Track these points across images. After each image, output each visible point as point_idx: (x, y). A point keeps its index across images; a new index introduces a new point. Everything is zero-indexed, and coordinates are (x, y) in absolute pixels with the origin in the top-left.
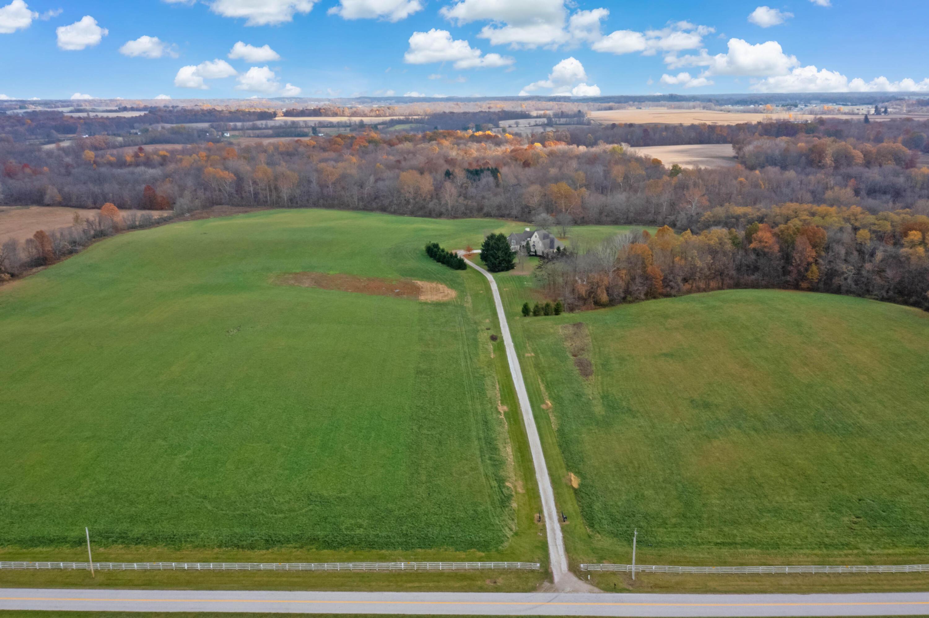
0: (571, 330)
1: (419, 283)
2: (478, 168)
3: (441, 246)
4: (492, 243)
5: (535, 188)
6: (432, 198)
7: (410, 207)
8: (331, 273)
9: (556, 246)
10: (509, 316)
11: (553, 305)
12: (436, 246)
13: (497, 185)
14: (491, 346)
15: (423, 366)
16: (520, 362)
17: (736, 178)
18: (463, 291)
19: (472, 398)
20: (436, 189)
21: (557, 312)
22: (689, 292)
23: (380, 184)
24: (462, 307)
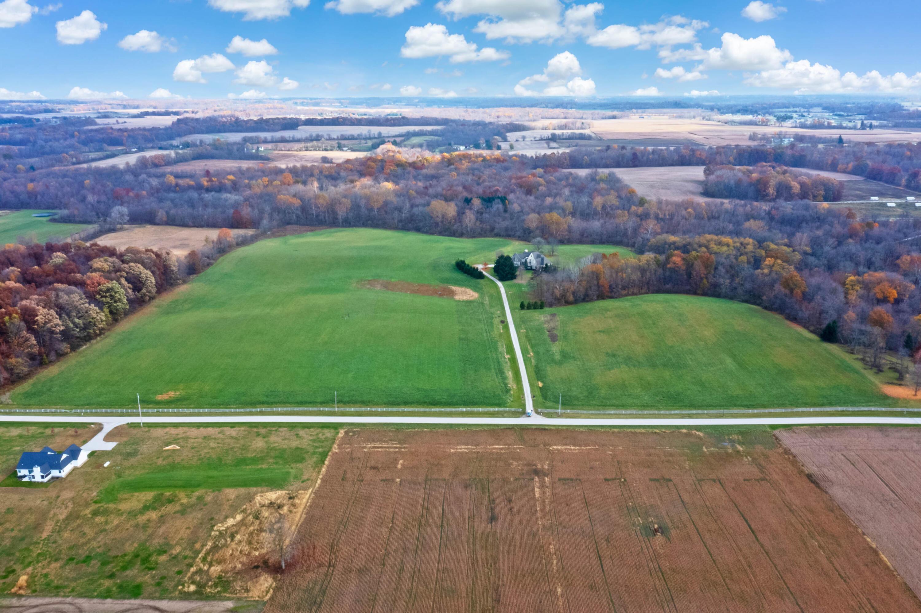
0: (549, 318)
1: (454, 288)
2: (491, 196)
3: (467, 262)
4: (501, 261)
5: (533, 216)
6: (455, 223)
7: (439, 229)
8: (393, 280)
9: (545, 263)
10: (512, 309)
11: (539, 303)
12: (463, 262)
13: (505, 211)
14: (501, 326)
15: (462, 336)
16: (518, 335)
17: (686, 209)
18: (482, 293)
19: (491, 352)
20: (458, 215)
21: (542, 307)
22: (626, 295)
23: (415, 210)
24: (483, 303)
